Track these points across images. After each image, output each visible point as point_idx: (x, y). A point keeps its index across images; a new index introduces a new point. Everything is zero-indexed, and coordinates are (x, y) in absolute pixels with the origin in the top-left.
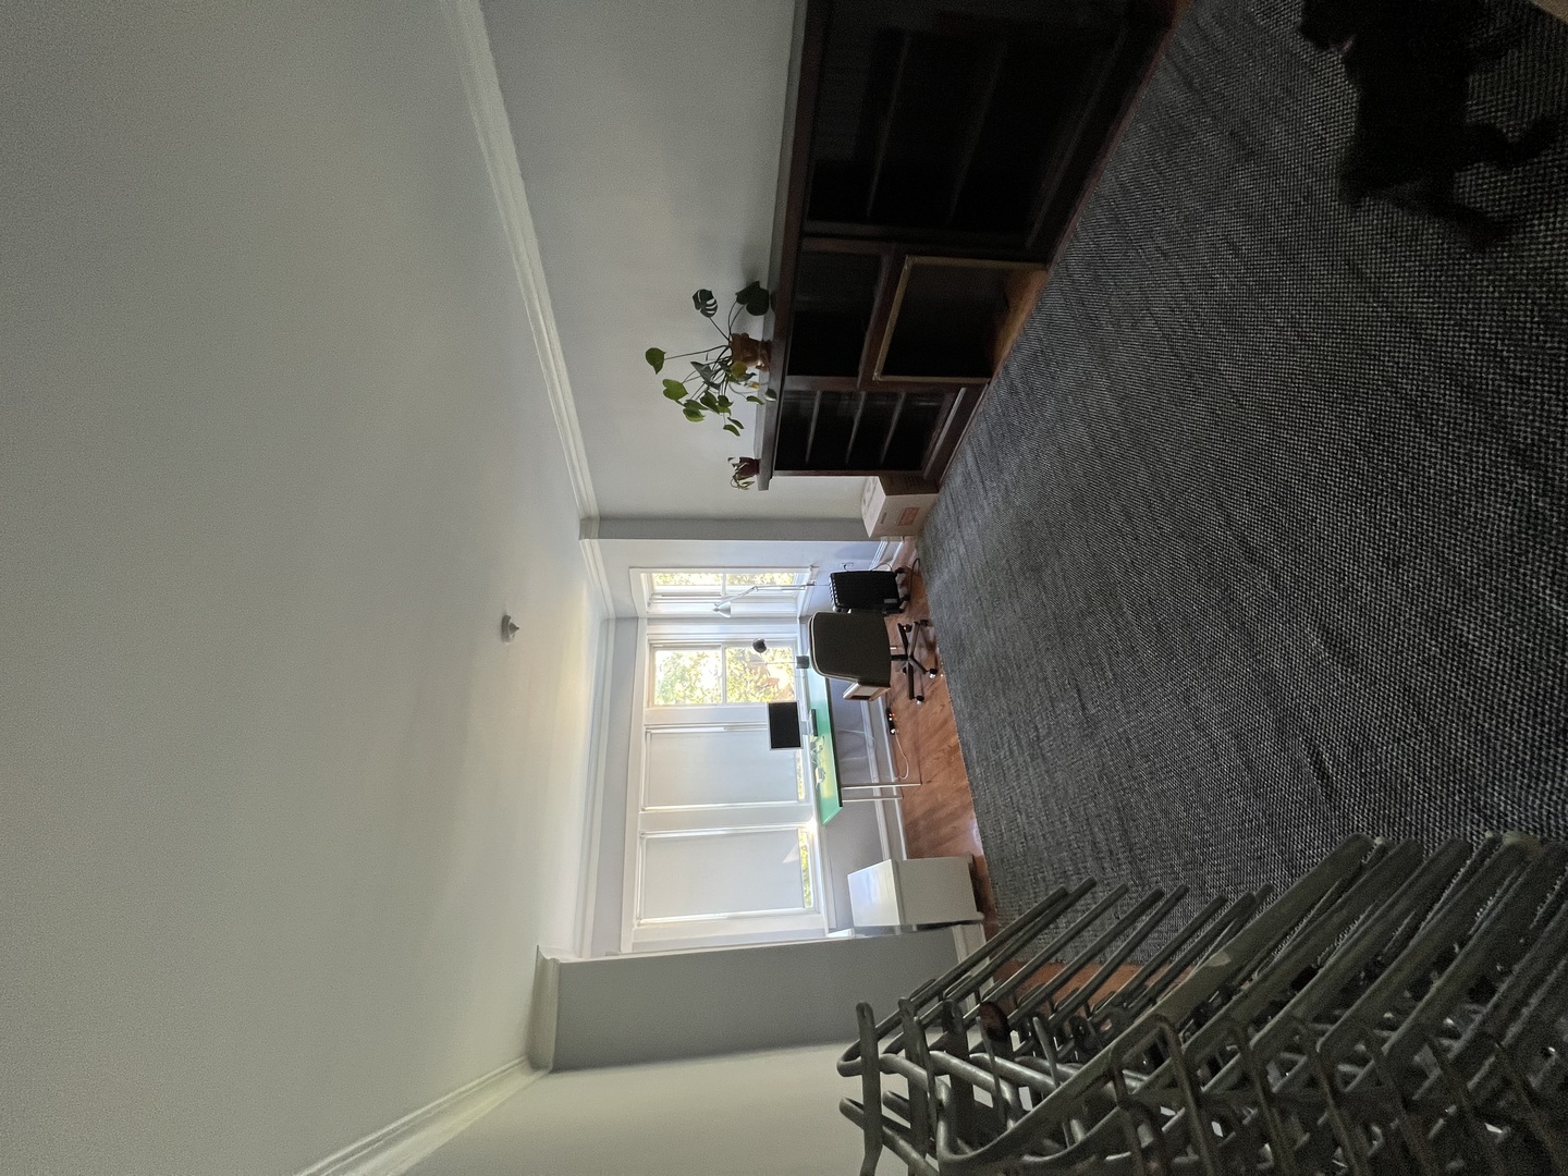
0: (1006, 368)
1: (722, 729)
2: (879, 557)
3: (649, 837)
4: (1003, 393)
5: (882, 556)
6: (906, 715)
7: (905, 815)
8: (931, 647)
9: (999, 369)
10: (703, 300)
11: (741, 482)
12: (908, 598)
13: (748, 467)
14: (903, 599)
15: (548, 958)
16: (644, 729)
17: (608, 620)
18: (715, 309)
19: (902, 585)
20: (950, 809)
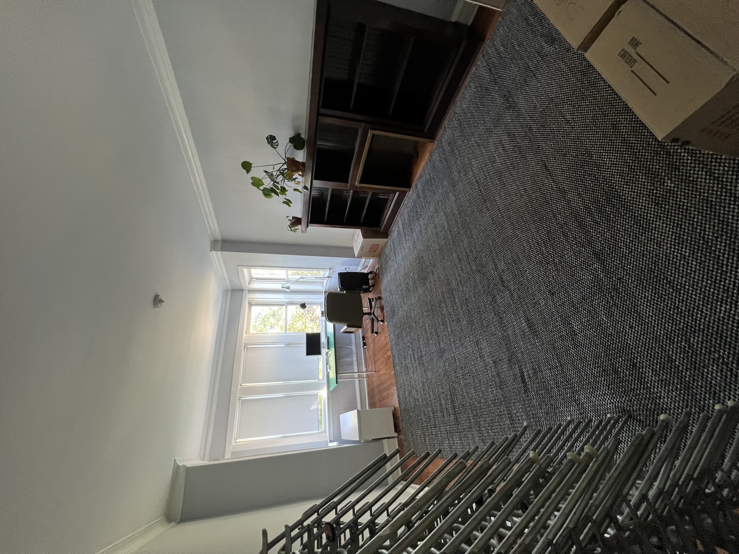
0: (416, 185)
1: (283, 345)
2: (362, 265)
3: (243, 399)
4: (415, 196)
5: (362, 266)
6: (370, 340)
7: (368, 386)
8: (382, 309)
9: (413, 185)
10: (271, 140)
11: (292, 228)
12: (373, 286)
13: (296, 221)
14: (371, 286)
15: (180, 464)
16: (243, 345)
17: (227, 291)
18: (277, 145)
19: (372, 279)
20: (386, 385)
